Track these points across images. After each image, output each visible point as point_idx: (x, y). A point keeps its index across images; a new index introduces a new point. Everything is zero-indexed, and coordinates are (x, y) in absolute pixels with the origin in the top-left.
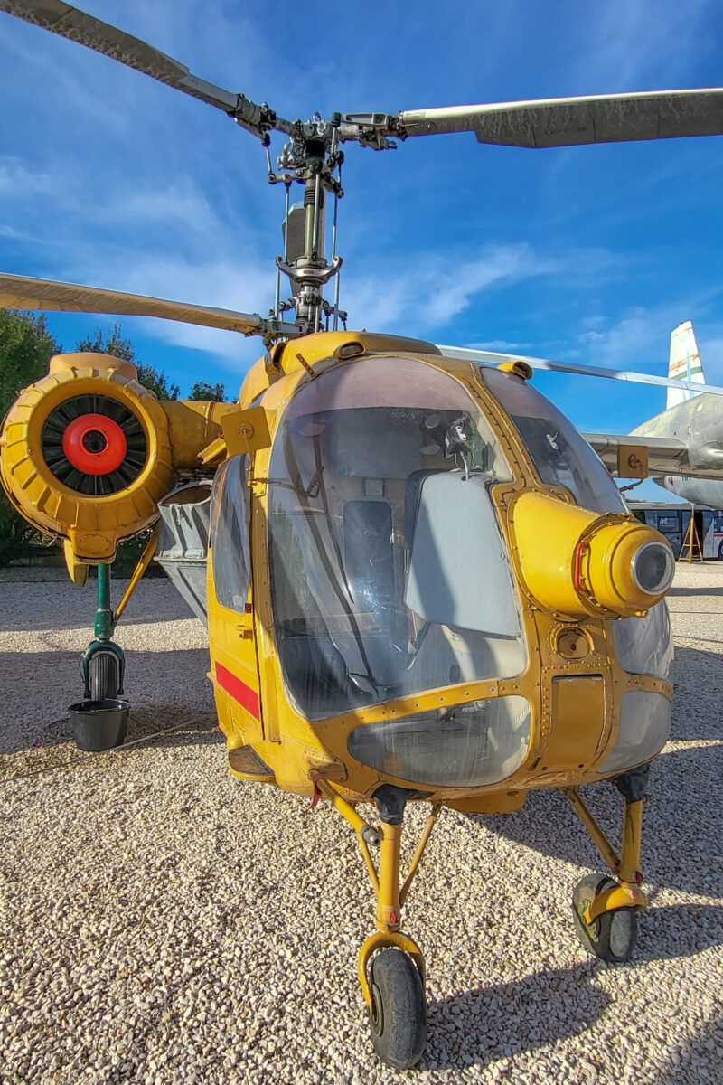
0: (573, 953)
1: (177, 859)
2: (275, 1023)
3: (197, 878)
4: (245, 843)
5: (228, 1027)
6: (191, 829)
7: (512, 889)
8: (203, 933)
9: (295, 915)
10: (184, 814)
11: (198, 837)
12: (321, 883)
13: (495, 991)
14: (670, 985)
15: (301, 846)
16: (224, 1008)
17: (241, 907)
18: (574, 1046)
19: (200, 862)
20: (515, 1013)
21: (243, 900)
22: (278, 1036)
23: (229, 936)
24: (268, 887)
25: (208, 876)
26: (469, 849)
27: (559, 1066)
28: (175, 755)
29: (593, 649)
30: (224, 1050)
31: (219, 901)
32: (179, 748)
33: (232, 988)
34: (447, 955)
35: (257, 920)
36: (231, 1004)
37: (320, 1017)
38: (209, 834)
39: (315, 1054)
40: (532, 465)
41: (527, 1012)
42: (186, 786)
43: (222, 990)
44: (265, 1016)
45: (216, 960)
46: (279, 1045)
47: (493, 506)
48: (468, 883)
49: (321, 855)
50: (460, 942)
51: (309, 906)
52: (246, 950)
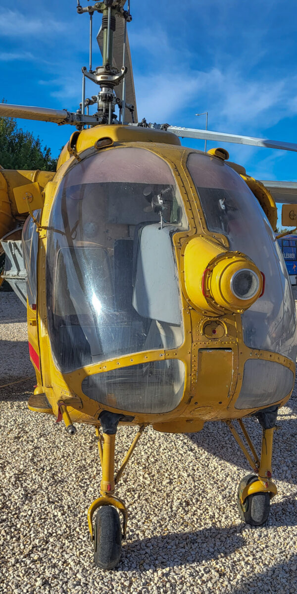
0: (233, 521)
1: (6, 464)
2: (42, 547)
3: (15, 474)
4: (50, 457)
5: (15, 548)
6: (19, 448)
7: (209, 487)
8: (12, 503)
9: (69, 495)
10: (16, 440)
11: (22, 453)
12: (90, 480)
13: (176, 537)
14: (285, 539)
15: (85, 460)
16: (14, 539)
17: (38, 490)
18: (212, 564)
19: (19, 466)
20: (184, 547)
21: (40, 487)
22: (43, 553)
23: (27, 505)
24: (58, 481)
25: (22, 473)
26: (191, 464)
27: (198, 572)
28: (19, 406)
29: (226, 333)
30: (10, 558)
31: (26, 487)
32: (22, 402)
33: (22, 530)
34: (155, 518)
35: (46, 497)
36: (20, 537)
37: (68, 545)
38: (29, 451)
39: (60, 562)
40: (203, 220)
41: (191, 548)
42: (21, 424)
43: (16, 530)
44: (37, 543)
45: (15, 516)
46: (41, 557)
47: (173, 246)
48: (183, 483)
49: (96, 464)
50: (165, 512)
51: (79, 491)
52: (35, 512)
